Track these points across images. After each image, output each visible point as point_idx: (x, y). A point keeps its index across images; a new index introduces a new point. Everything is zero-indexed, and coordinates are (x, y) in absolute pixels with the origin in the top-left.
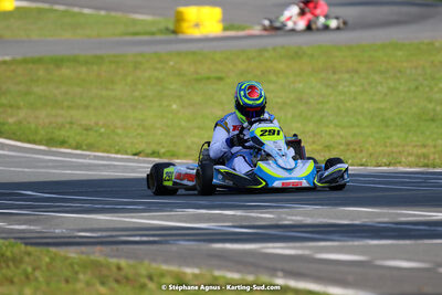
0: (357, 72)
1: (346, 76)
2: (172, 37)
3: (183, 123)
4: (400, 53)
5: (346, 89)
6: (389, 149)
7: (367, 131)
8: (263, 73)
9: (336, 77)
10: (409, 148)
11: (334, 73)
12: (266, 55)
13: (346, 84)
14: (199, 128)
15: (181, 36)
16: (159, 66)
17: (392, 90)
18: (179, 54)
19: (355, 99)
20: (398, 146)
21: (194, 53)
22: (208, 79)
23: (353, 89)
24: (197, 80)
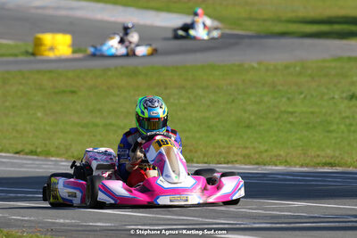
0: (184, 87)
1: (175, 91)
2: (32, 58)
3: (48, 128)
4: (217, 73)
5: (176, 102)
6: (218, 150)
7: (198, 135)
8: (108, 88)
9: (168, 91)
10: (234, 149)
11: (166, 88)
12: (110, 73)
13: (176, 97)
14: (63, 132)
15: (39, 58)
16: (24, 81)
17: (213, 102)
18: (39, 72)
19: (185, 109)
20: (224, 148)
21: (50, 72)
22: (64, 92)
23: (182, 101)
24: (56, 93)
